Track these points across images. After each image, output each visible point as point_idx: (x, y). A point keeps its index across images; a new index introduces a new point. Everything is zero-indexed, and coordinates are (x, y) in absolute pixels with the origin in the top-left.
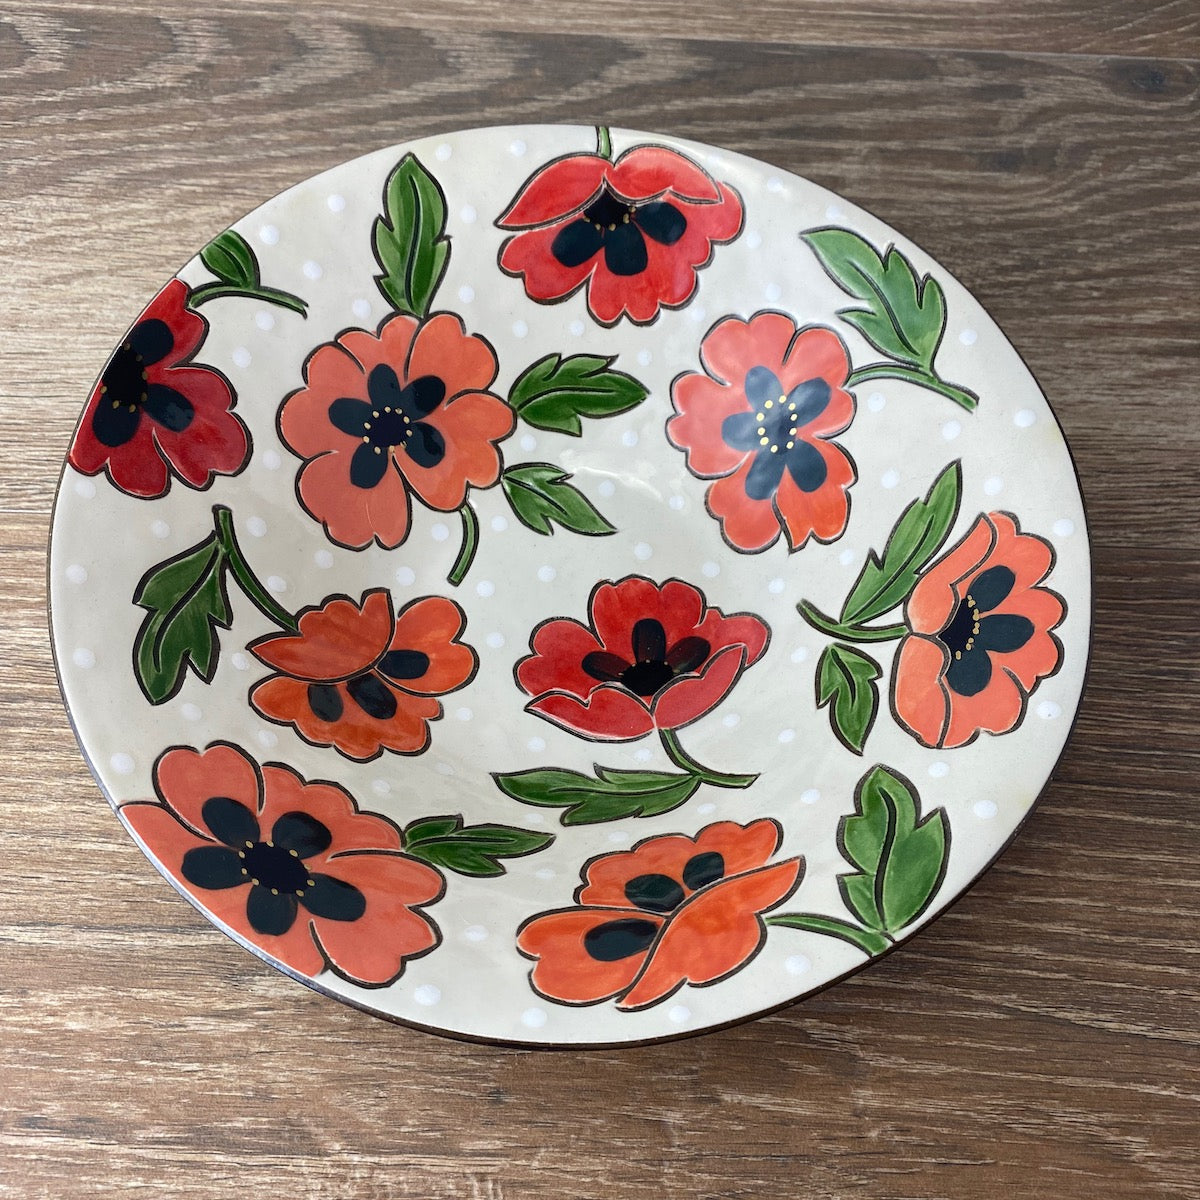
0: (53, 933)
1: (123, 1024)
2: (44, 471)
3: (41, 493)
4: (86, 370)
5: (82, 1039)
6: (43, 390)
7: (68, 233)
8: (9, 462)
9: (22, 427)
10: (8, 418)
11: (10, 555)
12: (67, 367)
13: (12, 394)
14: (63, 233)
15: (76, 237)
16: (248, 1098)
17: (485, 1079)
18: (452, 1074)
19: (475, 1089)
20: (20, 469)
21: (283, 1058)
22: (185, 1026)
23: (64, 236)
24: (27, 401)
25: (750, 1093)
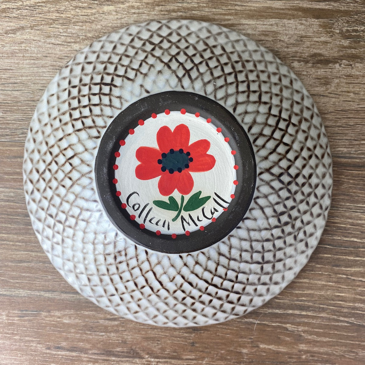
0: (55, 294)
1: (80, 321)
2: (22, 124)
3: (22, 134)
4: (29, 78)
5: (69, 326)
6: (15, 87)
7: (10, 6)
8: (8, 120)
9: (10, 105)
10: (4, 100)
11: (16, 160)
12: (22, 76)
13: (3, 89)
14: (8, 6)
15: (14, 8)
16: (120, 343)
17: (189, 339)
18: (180, 338)
19: (186, 342)
20: (13, 123)
21: (129, 332)
22: (99, 322)
23: (9, 8)
24: (9, 93)
25: (269, 345)
